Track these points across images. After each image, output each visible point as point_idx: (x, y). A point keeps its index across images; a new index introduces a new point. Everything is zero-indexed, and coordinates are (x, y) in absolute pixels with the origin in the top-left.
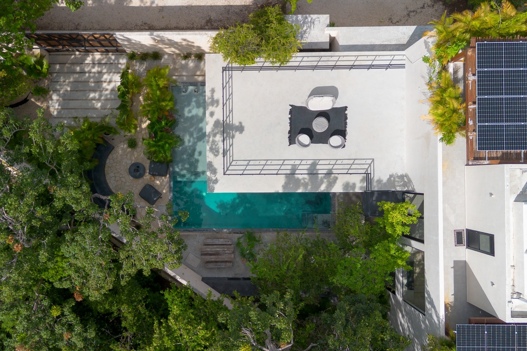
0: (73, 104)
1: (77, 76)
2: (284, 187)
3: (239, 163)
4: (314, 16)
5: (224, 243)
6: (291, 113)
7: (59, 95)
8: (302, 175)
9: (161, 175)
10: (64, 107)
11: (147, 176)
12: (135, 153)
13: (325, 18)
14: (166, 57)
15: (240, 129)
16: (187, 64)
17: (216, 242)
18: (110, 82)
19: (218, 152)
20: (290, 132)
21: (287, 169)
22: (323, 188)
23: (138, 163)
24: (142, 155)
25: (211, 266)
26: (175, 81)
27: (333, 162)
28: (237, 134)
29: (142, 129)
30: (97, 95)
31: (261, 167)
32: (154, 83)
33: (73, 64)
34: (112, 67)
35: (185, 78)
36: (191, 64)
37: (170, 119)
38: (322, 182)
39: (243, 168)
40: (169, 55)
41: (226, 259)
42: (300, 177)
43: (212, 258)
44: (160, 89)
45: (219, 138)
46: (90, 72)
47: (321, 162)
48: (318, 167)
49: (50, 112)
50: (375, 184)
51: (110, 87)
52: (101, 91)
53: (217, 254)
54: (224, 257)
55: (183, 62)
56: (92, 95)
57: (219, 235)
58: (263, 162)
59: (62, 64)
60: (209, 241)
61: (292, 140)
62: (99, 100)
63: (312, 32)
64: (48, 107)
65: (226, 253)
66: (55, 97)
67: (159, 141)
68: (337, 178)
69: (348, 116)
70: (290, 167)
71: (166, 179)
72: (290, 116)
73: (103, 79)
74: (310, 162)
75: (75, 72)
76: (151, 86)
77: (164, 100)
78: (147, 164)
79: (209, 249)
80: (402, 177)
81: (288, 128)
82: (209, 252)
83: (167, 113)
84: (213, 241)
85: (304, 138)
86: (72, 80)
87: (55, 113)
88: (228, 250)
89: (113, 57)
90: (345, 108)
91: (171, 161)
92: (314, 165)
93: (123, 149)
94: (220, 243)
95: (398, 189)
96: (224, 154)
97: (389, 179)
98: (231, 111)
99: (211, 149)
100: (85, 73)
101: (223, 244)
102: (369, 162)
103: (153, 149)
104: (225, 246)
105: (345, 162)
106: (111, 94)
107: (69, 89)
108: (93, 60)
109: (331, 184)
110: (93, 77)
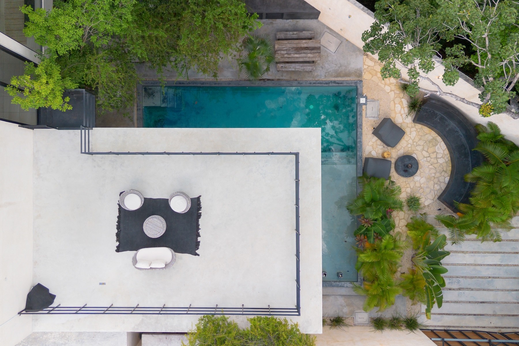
5: (287, 65)
6: (197, 244)
9: (373, 160)
11: (393, 158)
12: (409, 190)
17: (298, 67)
20: (199, 216)
23: (406, 177)
25: (306, 34)
33: (495, 315)
37: (362, 237)
41: (285, 42)
43: (306, 43)
53: (299, 50)
54: (289, 45)
60: (308, 67)
61: (196, 204)
65: (286, 50)
69: (115, 238)
71: (367, 154)
72: (199, 239)
77: (372, 264)
78: (394, 175)
79: (309, 56)
81: (201, 221)
82: (308, 51)
83: (367, 244)
84: (302, 68)
85: (178, 206)
88: (283, 54)
90: (119, 250)
91: (358, 180)
93: (427, 196)
94: (293, 65)
101: (289, 65)
104: (287, 60)
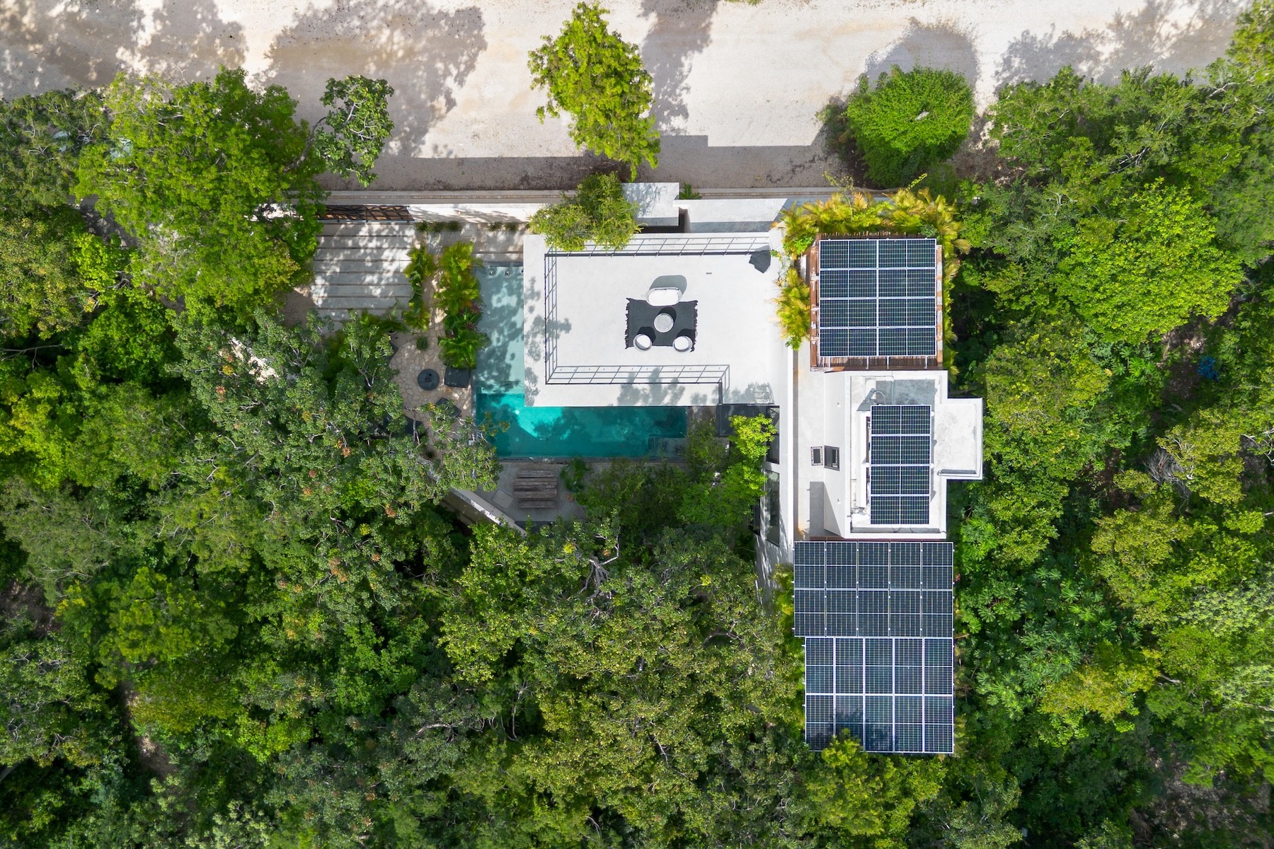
0: (343, 290)
1: (348, 252)
2: (619, 399)
3: (564, 370)
4: (660, 185)
5: (545, 476)
6: (628, 308)
7: (324, 278)
8: (642, 387)
9: (462, 385)
10: (331, 295)
11: (442, 387)
12: (426, 357)
13: (674, 188)
14: (468, 226)
15: (567, 327)
16: (495, 237)
17: (534, 474)
18: (393, 260)
19: (539, 355)
20: (627, 332)
21: (623, 377)
22: (667, 401)
23: (430, 370)
24: (436, 359)
25: (527, 505)
26: (480, 260)
27: (680, 369)
28: (563, 334)
29: (434, 324)
30: (375, 278)
31: (591, 375)
32: (453, 264)
33: (342, 236)
34: (396, 241)
35: (493, 256)
36: (501, 236)
37: (474, 311)
38: (666, 393)
39: (570, 376)
40: (472, 224)
41: (547, 497)
42: (640, 387)
43: (528, 495)
44: (460, 272)
45: (540, 339)
46: (365, 248)
47: (665, 369)
48: (661, 375)
49: (312, 301)
50: (731, 396)
51: (393, 268)
52: (381, 273)
53: (535, 489)
54: (544, 493)
55: (491, 234)
56: (369, 279)
57: (537, 466)
58: (594, 369)
59: (329, 236)
60: (524, 473)
61: (629, 343)
62: (378, 285)
63: (657, 205)
64: (310, 295)
65: (546, 489)
66: (319, 281)
67: (460, 341)
68: (682, 390)
69: (698, 313)
70: (626, 375)
71: (467, 391)
72: (627, 312)
73: (383, 257)
74: (651, 369)
75: (345, 248)
76: (450, 269)
77: (466, 287)
78: (442, 372)
79: (524, 483)
80: (763, 387)
81: (625, 327)
82: (525, 488)
83: (470, 305)
84: (530, 473)
85: (644, 340)
86: (341, 257)
87: (320, 302)
88: (549, 485)
89: (397, 228)
90: (695, 303)
91: (474, 367)
92: (656, 372)
93: (409, 351)
94: (538, 476)
95: (759, 402)
96: (546, 359)
97: (748, 390)
98: (555, 306)
99: (530, 353)
100: (359, 248)
101: (542, 476)
102: (723, 368)
103: (452, 352)
104: (545, 480)
105: (694, 369)
106: (394, 277)
107: (338, 270)
108: (370, 231)
109: (677, 396)
110: (370, 254)
